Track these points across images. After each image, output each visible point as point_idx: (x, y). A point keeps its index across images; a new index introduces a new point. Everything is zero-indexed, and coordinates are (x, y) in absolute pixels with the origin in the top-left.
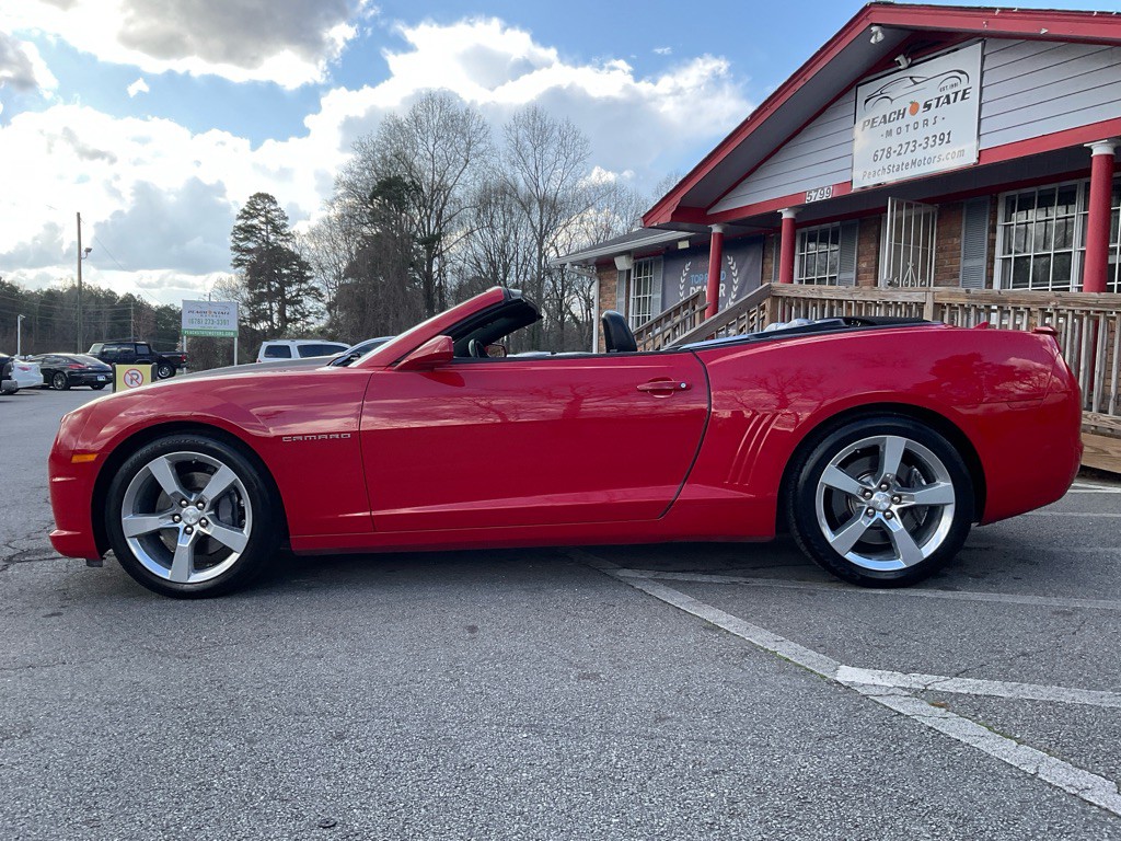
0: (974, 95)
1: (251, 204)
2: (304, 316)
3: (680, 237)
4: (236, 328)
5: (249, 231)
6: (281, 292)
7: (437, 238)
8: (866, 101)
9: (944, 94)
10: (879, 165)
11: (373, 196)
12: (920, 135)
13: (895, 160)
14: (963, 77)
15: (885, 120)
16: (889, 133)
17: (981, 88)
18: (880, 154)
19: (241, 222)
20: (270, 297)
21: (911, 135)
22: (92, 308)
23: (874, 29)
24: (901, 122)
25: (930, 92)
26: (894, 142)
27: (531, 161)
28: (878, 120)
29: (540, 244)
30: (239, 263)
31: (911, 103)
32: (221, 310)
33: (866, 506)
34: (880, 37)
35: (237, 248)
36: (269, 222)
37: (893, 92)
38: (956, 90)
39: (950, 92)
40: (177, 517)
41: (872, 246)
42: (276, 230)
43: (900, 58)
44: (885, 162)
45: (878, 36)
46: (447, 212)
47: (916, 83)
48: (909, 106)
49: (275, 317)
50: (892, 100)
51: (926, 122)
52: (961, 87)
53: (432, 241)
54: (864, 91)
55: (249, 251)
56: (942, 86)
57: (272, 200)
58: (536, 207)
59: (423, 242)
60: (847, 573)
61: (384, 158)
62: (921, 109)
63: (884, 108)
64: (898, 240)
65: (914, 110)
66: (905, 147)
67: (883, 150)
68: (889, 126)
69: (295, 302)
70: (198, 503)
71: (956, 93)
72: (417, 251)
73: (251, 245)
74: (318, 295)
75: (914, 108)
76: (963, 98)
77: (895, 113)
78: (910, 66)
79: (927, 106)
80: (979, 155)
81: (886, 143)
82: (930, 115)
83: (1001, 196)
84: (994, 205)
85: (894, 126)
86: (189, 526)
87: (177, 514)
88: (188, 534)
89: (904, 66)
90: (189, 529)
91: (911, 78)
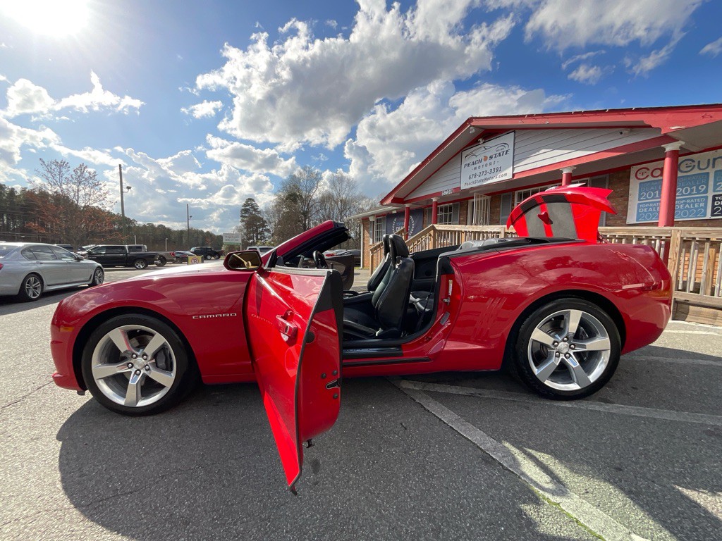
0: (511, 152)
1: (247, 202)
2: (265, 238)
3: (393, 209)
4: (241, 242)
5: (246, 211)
6: (257, 230)
7: (307, 212)
8: (466, 157)
9: (498, 152)
10: (471, 180)
11: (287, 199)
12: (488, 169)
13: (478, 178)
14: (506, 146)
15: (473, 163)
16: (475, 168)
17: (514, 150)
18: (471, 176)
19: (243, 208)
20: (253, 232)
21: (484, 169)
22: (196, 235)
23: (471, 128)
24: (480, 164)
25: (492, 152)
26: (477, 172)
27: (338, 188)
29: (341, 215)
30: (243, 221)
31: (484, 157)
32: (237, 236)
33: (555, 351)
34: (474, 131)
35: (242, 216)
36: (252, 207)
37: (477, 153)
39: (500, 151)
40: (130, 365)
41: (465, 212)
42: (255, 210)
43: (480, 140)
44: (474, 179)
45: (473, 131)
46: (310, 204)
47: (486, 149)
49: (255, 239)
50: (476, 156)
51: (490, 164)
52: (505, 150)
53: (306, 214)
54: (465, 154)
55: (246, 217)
56: (497, 150)
57: (253, 200)
58: (339, 203)
59: (303, 214)
60: (546, 393)
61: (290, 186)
62: (488, 159)
63: (474, 159)
64: (478, 209)
65: (485, 160)
66: (482, 173)
67: (473, 175)
68: (475, 166)
69: (261, 233)
70: (143, 356)
71: (503, 152)
72: (301, 217)
73: (247, 215)
74: (268, 231)
75: (486, 158)
76: (506, 154)
78: (484, 143)
79: (491, 157)
80: (514, 175)
81: (474, 172)
82: (492, 161)
83: (516, 193)
84: (514, 196)
85: (477, 166)
86: (138, 370)
87: (131, 363)
88: (137, 375)
89: (482, 142)
90: (138, 372)
91: (484, 147)
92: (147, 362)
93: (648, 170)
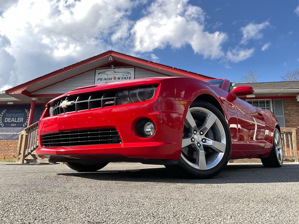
8: (99, 74)
9: (124, 77)
14: (129, 74)
17: (134, 78)
23: (111, 57)
25: (119, 75)
28: (103, 79)
37: (108, 73)
39: (126, 77)
47: (115, 73)
48: (113, 78)
50: (108, 75)
54: (98, 71)
56: (123, 75)
62: (117, 79)
63: (106, 77)
71: (127, 77)
75: (115, 78)
77: (109, 78)
78: (114, 68)
79: (119, 79)
86: (198, 143)
87: (193, 138)
88: (199, 147)
89: (113, 68)
90: (199, 145)
91: (114, 71)
92: (203, 137)
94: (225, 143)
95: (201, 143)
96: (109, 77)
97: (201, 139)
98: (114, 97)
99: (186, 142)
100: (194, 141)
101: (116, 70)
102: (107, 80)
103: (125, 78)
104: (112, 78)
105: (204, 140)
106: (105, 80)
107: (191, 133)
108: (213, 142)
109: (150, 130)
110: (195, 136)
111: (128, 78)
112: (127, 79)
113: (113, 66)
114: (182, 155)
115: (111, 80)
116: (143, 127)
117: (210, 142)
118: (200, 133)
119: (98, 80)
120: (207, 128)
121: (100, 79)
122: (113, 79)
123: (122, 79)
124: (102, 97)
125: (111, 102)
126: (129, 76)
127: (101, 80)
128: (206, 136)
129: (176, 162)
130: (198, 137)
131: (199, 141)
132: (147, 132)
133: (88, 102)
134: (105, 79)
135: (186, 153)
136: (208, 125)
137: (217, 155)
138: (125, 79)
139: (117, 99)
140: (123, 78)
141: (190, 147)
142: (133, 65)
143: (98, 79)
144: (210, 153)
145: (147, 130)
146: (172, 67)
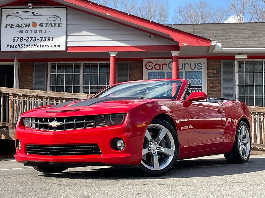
0: (64, 25)
8: (7, 16)
9: (50, 22)
12: (38, 36)
13: (24, 43)
14: (58, 18)
16: (21, 32)
17: (67, 24)
18: (16, 39)
21: (33, 35)
24: (28, 29)
25: (42, 20)
26: (24, 36)
28: (15, 25)
31: (33, 22)
37: (22, 15)
38: (55, 22)
39: (52, 22)
44: (19, 43)
47: (35, 15)
48: (31, 24)
50: (22, 19)
51: (41, 31)
54: (6, 12)
56: (48, 19)
62: (38, 26)
65: (34, 26)
66: (30, 39)
67: (19, 38)
68: (21, 29)
71: (55, 24)
75: (34, 24)
76: (58, 26)
77: (24, 24)
78: (33, 8)
79: (41, 25)
80: (67, 48)
81: (20, 35)
82: (43, 29)
83: (49, 63)
84: (47, 66)
85: (24, 29)
86: (154, 151)
87: (150, 147)
88: (154, 153)
89: (31, 8)
90: (154, 152)
91: (33, 13)
92: (158, 145)
93: (153, 64)
94: (174, 149)
95: (156, 151)
96: (25, 22)
97: (155, 148)
98: (94, 120)
99: (145, 151)
100: (151, 150)
101: (37, 11)
102: (21, 27)
103: (51, 24)
104: (29, 24)
105: (158, 148)
106: (19, 27)
107: (148, 144)
108: (165, 149)
109: (121, 145)
110: (152, 146)
111: (57, 25)
112: (55, 26)
113: (31, 4)
114: (142, 162)
115: (29, 27)
116: (116, 143)
117: (163, 150)
118: (155, 143)
119: (6, 27)
120: (160, 140)
121: (9, 25)
122: (31, 26)
123: (46, 26)
124: (85, 120)
125: (91, 124)
126: (58, 21)
127: (11, 27)
128: (160, 145)
129: (138, 166)
130: (153, 147)
131: (154, 149)
132: (119, 146)
133: (74, 123)
134: (18, 25)
135: (145, 159)
136: (161, 137)
137: (168, 158)
138: (52, 26)
139: (96, 122)
140: (48, 25)
141: (147, 154)
142: (64, 4)
143: (7, 25)
144: (163, 157)
145: (118, 145)
146: (127, 14)
